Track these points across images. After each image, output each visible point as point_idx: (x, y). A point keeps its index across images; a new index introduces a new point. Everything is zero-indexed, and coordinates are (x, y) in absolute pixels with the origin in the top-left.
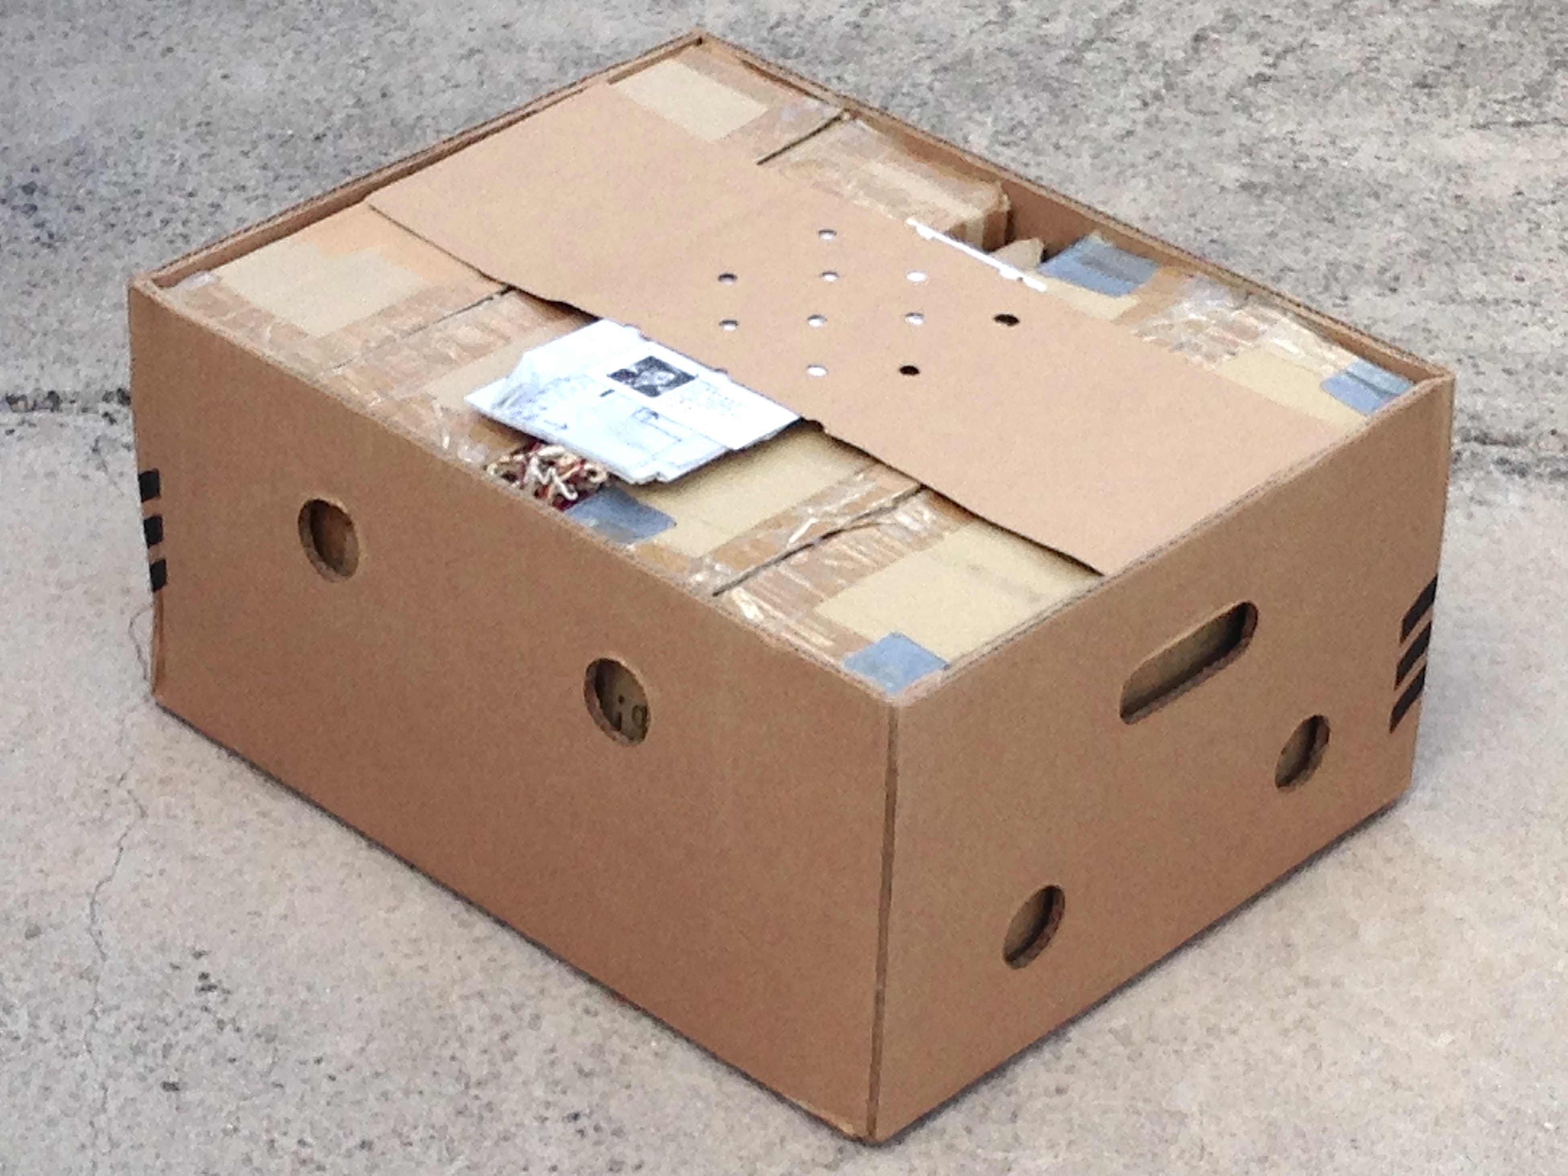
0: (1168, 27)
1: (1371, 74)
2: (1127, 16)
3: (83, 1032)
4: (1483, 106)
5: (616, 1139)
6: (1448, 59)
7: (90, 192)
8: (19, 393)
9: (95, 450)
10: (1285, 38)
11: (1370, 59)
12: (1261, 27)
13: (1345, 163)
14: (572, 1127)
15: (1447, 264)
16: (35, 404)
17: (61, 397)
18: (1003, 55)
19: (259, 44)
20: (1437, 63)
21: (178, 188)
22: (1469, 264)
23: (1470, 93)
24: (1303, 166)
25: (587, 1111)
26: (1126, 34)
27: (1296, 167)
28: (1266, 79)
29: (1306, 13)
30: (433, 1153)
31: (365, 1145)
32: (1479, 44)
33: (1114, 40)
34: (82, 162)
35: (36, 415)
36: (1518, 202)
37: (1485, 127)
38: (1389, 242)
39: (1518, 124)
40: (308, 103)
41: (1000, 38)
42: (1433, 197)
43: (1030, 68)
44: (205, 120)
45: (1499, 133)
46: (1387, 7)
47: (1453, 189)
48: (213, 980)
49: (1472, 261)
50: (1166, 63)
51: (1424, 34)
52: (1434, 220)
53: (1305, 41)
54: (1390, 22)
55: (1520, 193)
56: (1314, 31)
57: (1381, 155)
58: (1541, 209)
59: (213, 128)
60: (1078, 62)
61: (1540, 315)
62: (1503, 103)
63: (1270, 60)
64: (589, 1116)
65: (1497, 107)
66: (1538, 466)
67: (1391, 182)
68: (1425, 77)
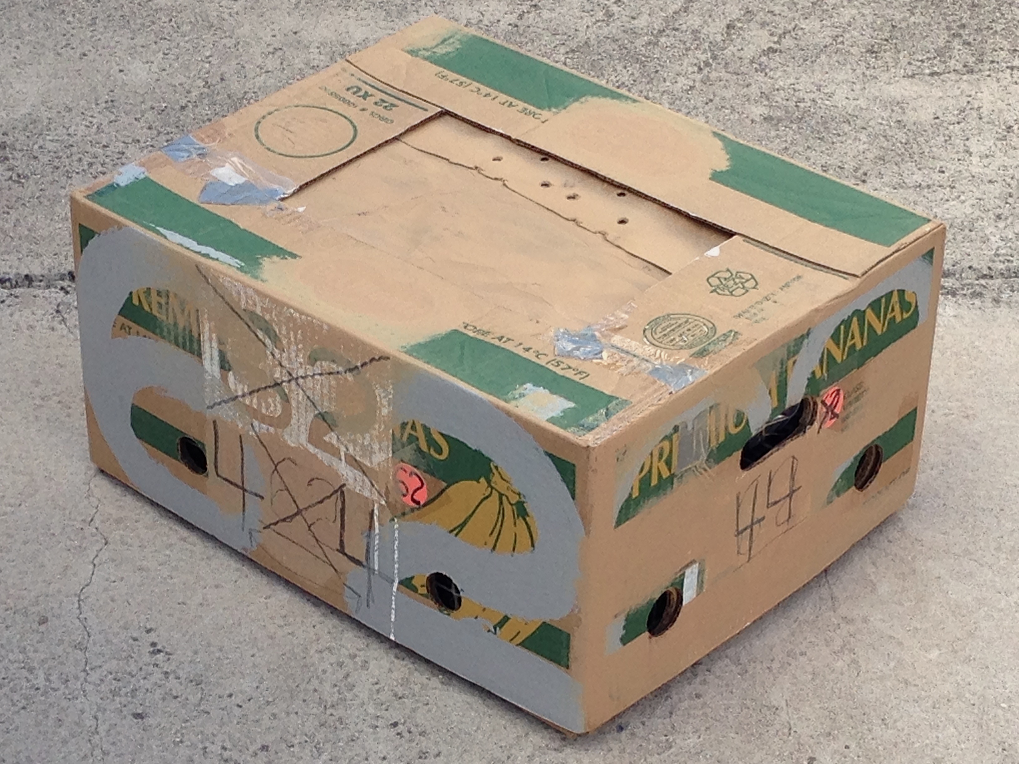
0: (710, 20)
1: (840, 46)
2: (685, 14)
3: (79, 683)
4: (910, 63)
5: (422, 738)
6: (887, 35)
7: (41, 147)
8: (7, 277)
9: (58, 311)
10: (783, 25)
11: (837, 36)
12: (768, 18)
13: (827, 102)
14: (393, 732)
15: (896, 164)
16: (17, 282)
17: (34, 279)
18: (609, 40)
19: (141, 49)
20: (879, 37)
21: (98, 143)
22: (910, 164)
23: (901, 56)
24: (802, 105)
25: (402, 721)
26: (684, 25)
27: (797, 106)
28: (776, 51)
29: (795, 9)
30: (307, 751)
31: (264, 748)
32: (904, 25)
33: (676, 30)
34: (35, 128)
35: (18, 291)
36: (936, 124)
37: (913, 76)
38: (858, 151)
39: (932, 74)
40: (175, 86)
41: (606, 31)
42: (884, 122)
43: (626, 48)
44: (110, 99)
45: (921, 80)
46: (845, 3)
47: (895, 117)
48: (159, 647)
49: (912, 162)
50: (711, 43)
51: (870, 19)
52: (885, 136)
53: (796, 25)
54: (848, 13)
55: (938, 118)
56: (801, 20)
57: (849, 96)
58: (951, 127)
59: (115, 104)
60: (656, 44)
61: (956, 194)
62: (922, 61)
63: (776, 39)
64: (404, 724)
65: (919, 63)
66: (963, 289)
67: (857, 113)
68: (873, 46)
